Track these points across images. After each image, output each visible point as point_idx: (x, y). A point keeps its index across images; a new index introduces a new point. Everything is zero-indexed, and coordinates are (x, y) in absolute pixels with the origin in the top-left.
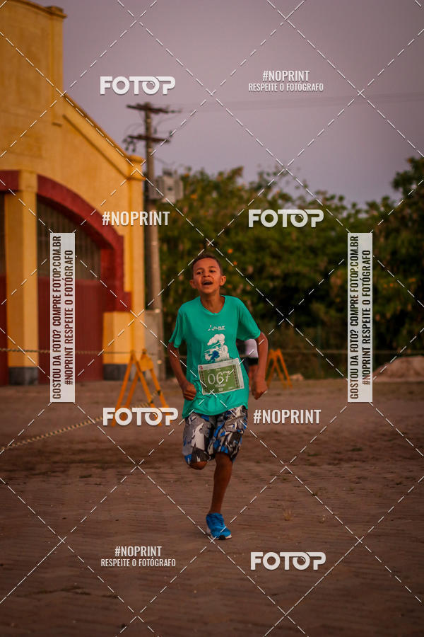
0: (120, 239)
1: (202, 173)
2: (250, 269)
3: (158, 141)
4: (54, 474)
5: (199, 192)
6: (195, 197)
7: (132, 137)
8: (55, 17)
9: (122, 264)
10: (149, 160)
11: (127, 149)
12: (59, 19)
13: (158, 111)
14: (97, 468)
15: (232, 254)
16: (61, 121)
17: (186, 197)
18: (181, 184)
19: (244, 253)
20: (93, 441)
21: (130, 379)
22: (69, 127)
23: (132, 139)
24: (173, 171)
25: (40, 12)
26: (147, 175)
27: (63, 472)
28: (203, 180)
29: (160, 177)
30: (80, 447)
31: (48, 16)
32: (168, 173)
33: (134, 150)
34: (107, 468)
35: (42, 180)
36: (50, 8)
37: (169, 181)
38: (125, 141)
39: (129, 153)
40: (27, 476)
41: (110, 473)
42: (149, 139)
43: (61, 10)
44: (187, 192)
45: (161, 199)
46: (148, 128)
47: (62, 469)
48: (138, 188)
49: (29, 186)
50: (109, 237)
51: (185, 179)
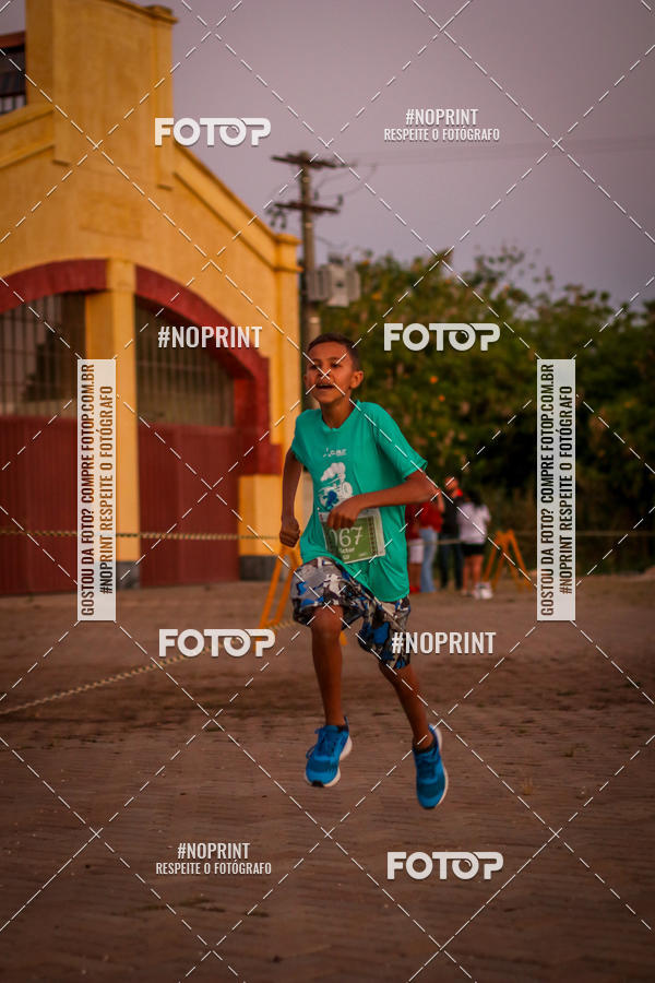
0: (264, 363)
1: (389, 260)
2: (465, 408)
3: (320, 210)
4: (165, 726)
5: (385, 288)
6: (378, 296)
7: (280, 206)
8: (160, 22)
9: (267, 401)
10: (307, 240)
11: (273, 224)
12: (168, 25)
13: (320, 164)
14: (233, 716)
15: (437, 384)
16: (171, 183)
17: (365, 298)
18: (357, 277)
19: (455, 382)
20: (224, 675)
21: (281, 580)
22: (184, 191)
23: (280, 208)
24: (343, 257)
25: (135, 14)
26: (304, 263)
27: (180, 722)
28: (390, 270)
29: (323, 267)
30: (205, 683)
31: (149, 20)
32: (336, 261)
33: (283, 226)
34: (249, 716)
35: (143, 274)
36: (151, 8)
37: (338, 273)
38: (269, 211)
39: (276, 230)
40: (124, 730)
41: (253, 724)
42: (307, 208)
43: (169, 11)
44: (367, 290)
45: (326, 300)
46: (304, 191)
47: (177, 718)
48: (291, 283)
49: (122, 282)
50: (247, 361)
51: (362, 269)
